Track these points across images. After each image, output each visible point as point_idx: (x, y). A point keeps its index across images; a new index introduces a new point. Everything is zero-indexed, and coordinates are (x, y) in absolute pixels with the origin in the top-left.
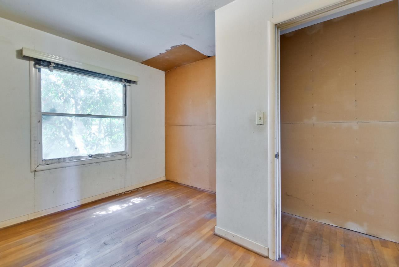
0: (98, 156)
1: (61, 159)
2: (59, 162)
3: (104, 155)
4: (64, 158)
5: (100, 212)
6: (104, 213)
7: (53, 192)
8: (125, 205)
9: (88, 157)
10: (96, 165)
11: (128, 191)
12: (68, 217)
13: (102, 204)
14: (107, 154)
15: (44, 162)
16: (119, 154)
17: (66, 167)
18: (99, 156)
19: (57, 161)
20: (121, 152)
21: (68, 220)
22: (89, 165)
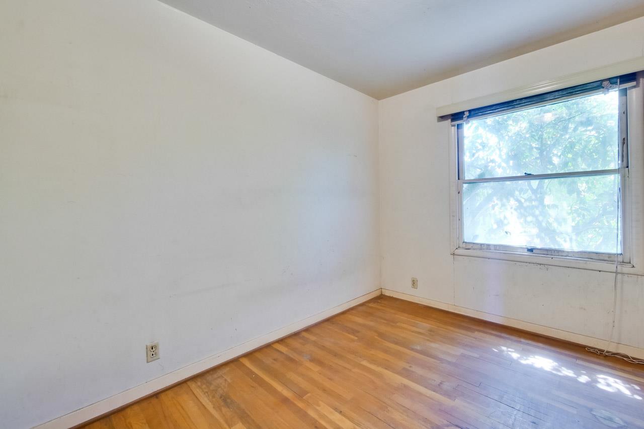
0: (544, 252)
1: (484, 244)
2: (481, 249)
3: (560, 253)
4: (489, 245)
5: (512, 352)
6: (515, 355)
7: (474, 288)
8: (568, 372)
9: (526, 250)
10: (540, 268)
11: (627, 357)
12: (473, 331)
13: (541, 345)
14: (568, 252)
15: (464, 245)
16: (602, 258)
17: (489, 259)
18: (549, 253)
19: (479, 246)
20: (610, 255)
21: (469, 333)
22: (527, 264)
